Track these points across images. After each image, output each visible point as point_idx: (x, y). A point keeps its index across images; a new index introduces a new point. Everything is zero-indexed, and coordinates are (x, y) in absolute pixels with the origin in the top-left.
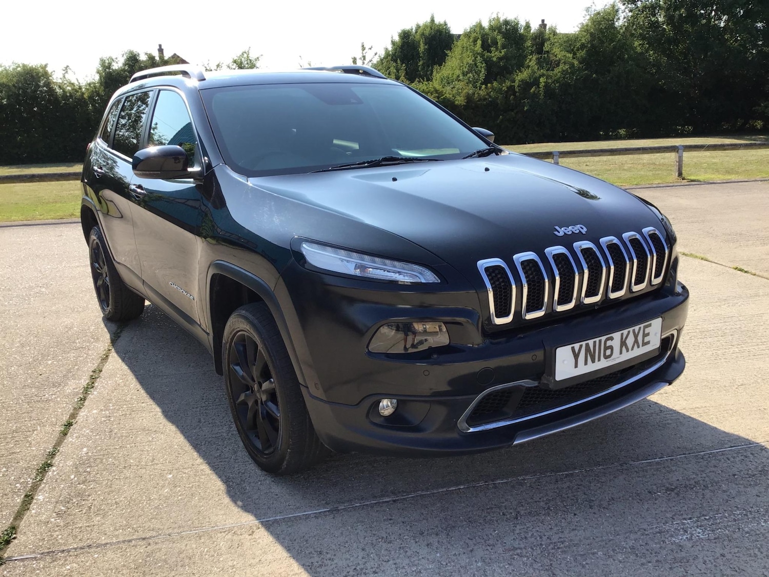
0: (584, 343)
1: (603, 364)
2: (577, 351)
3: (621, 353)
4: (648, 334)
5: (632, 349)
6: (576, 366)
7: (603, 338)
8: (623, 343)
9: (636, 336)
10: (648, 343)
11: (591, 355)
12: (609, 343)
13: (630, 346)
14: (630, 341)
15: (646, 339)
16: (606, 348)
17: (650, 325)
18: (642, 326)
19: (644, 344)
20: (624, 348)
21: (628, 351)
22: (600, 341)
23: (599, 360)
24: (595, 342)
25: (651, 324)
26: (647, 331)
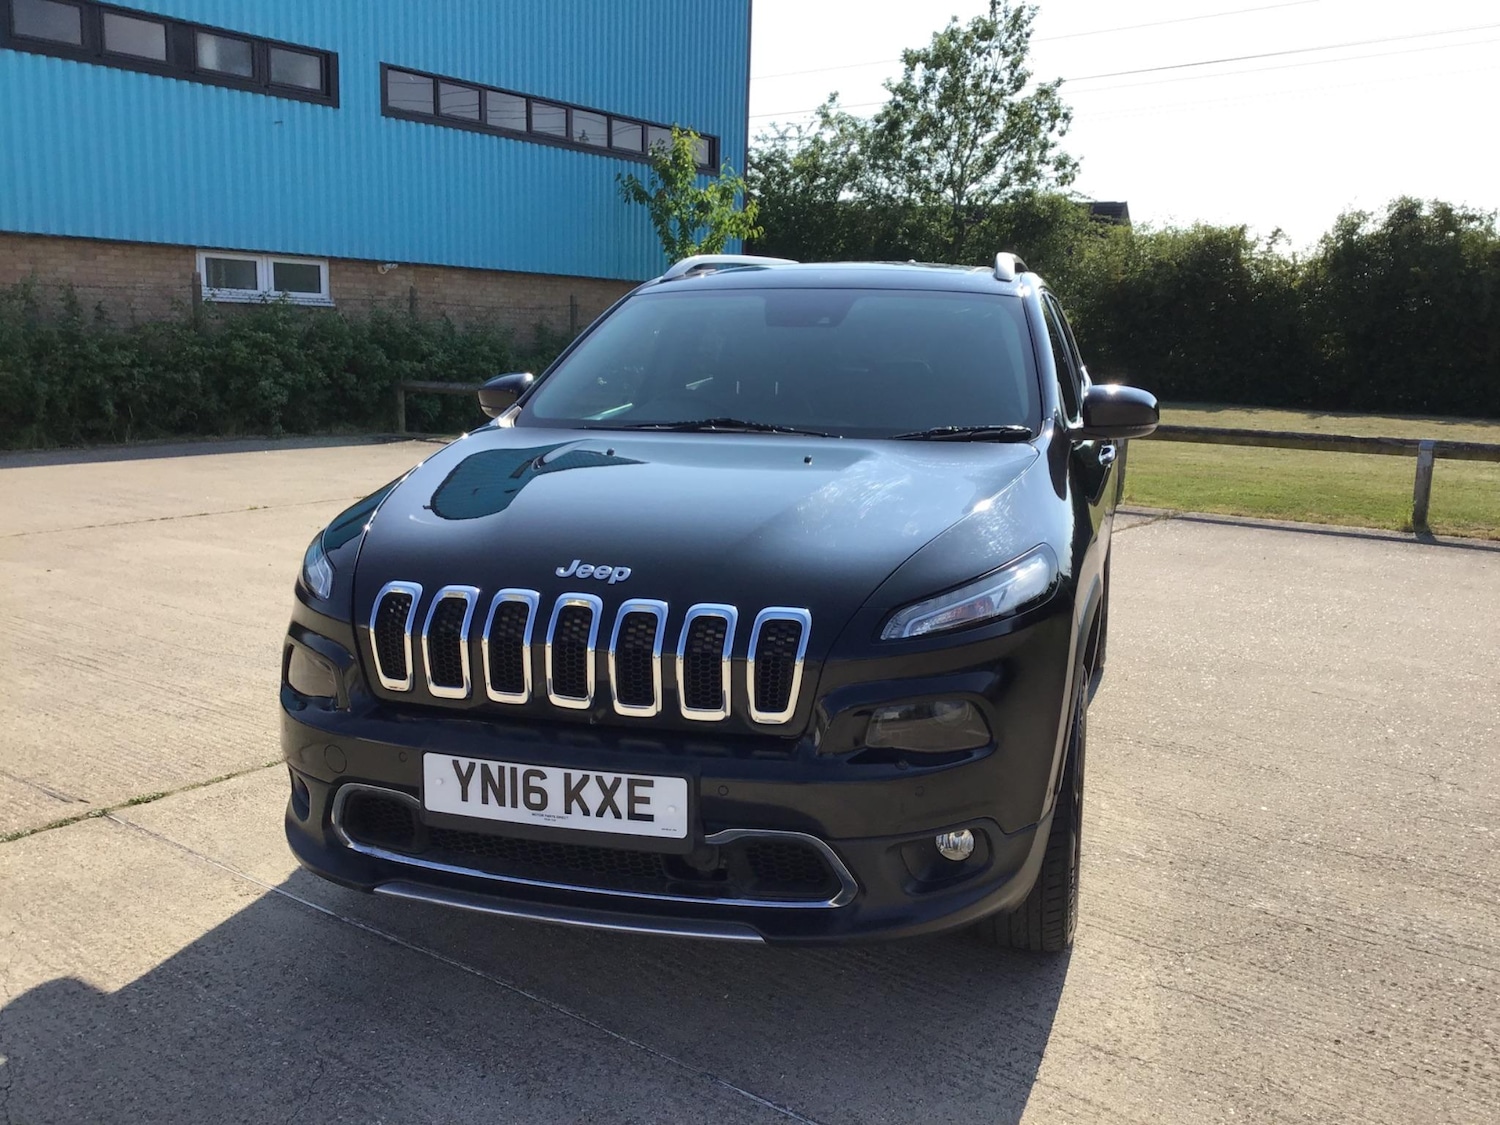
0: (479, 762)
1: (521, 815)
2: (464, 771)
3: (568, 811)
4: (646, 800)
5: (600, 813)
6: (465, 798)
7: (522, 769)
8: (572, 794)
9: (609, 793)
10: (649, 818)
11: (494, 788)
12: (534, 781)
13: (593, 807)
14: (592, 795)
15: (640, 809)
16: (529, 789)
17: (650, 784)
18: (625, 777)
19: (633, 816)
20: (575, 805)
21: (586, 812)
22: (514, 771)
23: (514, 804)
24: (501, 770)
25: (652, 781)
26: (640, 791)
